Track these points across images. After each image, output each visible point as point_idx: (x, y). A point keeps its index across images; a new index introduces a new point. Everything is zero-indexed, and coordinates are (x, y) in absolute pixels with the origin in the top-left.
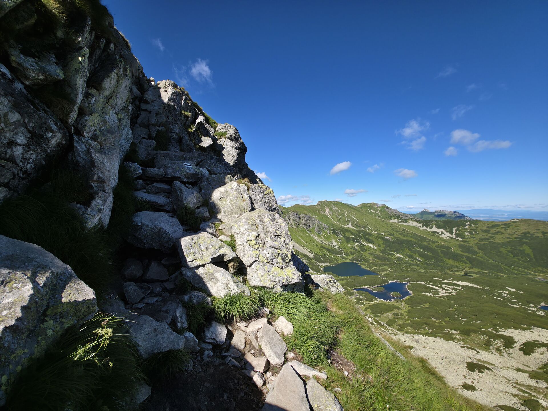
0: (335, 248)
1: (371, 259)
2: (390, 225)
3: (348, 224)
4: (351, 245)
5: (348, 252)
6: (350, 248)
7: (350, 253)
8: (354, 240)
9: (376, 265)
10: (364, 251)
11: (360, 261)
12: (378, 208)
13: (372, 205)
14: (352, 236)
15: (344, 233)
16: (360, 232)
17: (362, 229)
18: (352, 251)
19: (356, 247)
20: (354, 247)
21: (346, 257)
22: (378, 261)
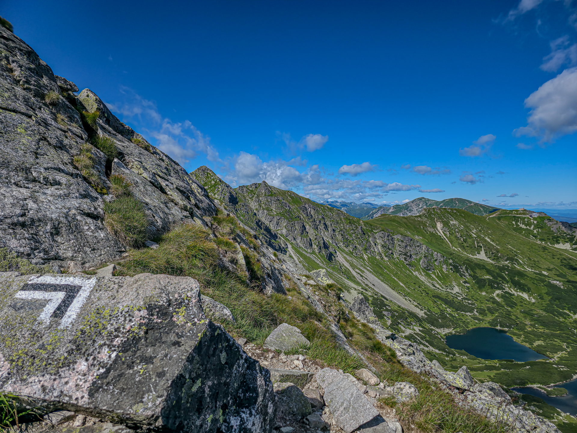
0: (459, 298)
1: (528, 322)
2: (558, 256)
3: (479, 253)
4: (487, 293)
5: (484, 306)
6: (487, 300)
7: (488, 310)
8: (493, 285)
9: (539, 336)
10: (512, 307)
11: (509, 327)
12: (532, 221)
13: (520, 214)
14: (488, 277)
15: (472, 270)
16: (503, 269)
17: (506, 263)
18: (490, 305)
19: (497, 298)
20: (493, 298)
21: (481, 317)
22: (541, 327)
